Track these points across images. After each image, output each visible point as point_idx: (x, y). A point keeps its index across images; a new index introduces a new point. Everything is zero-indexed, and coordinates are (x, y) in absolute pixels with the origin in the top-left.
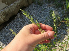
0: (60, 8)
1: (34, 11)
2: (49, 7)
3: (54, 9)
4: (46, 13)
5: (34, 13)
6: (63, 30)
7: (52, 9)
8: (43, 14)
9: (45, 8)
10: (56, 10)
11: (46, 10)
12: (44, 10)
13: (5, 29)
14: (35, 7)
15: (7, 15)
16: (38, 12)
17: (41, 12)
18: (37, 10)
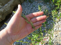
0: (48, 3)
1: (27, 9)
2: (38, 3)
3: (43, 4)
4: (36, 8)
5: (26, 10)
6: (51, 21)
7: (42, 4)
8: (34, 9)
9: (36, 4)
10: (45, 5)
11: (36, 6)
12: (35, 6)
13: (3, 27)
14: (27, 5)
15: (3, 14)
16: (30, 9)
17: (32, 8)
18: (29, 7)
